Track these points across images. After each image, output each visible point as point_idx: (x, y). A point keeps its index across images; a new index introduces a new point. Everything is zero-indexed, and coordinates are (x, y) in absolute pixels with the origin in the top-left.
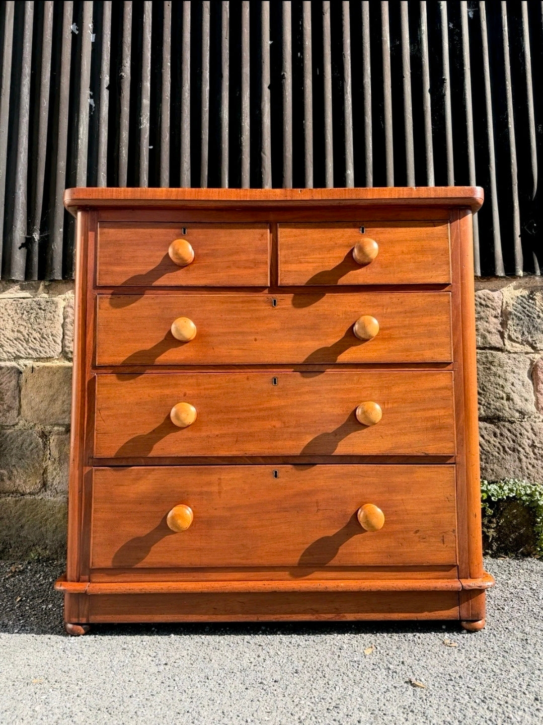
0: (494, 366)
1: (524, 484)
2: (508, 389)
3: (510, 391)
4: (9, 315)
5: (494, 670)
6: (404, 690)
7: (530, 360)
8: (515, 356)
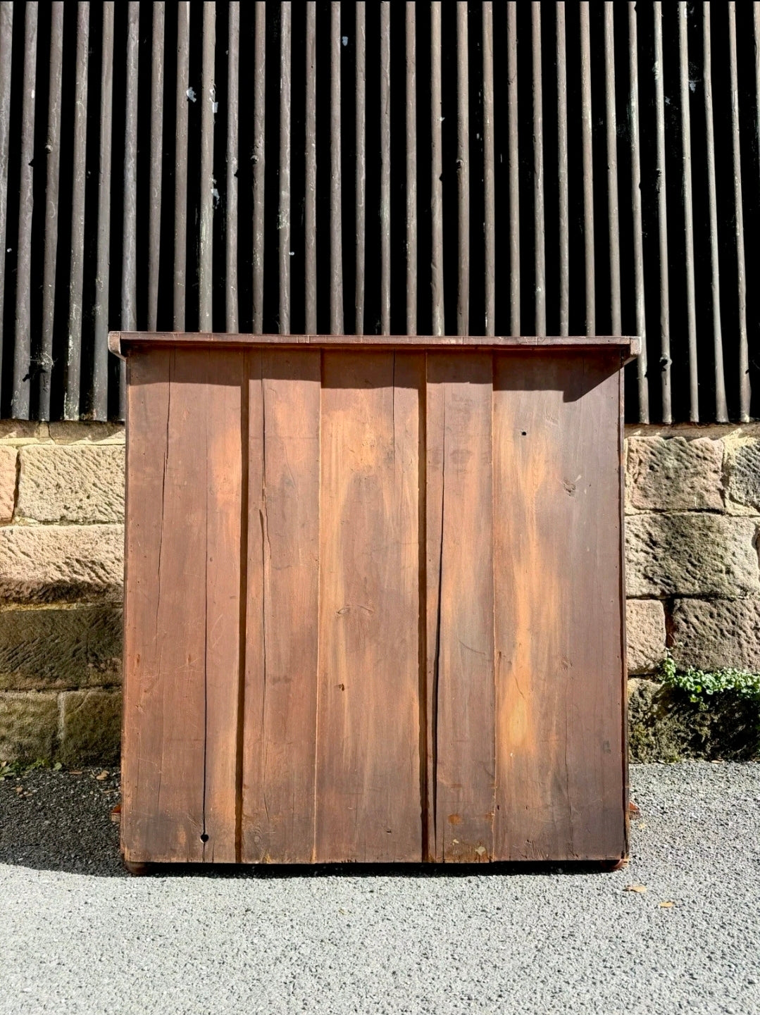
0: (713, 532)
1: (744, 674)
2: (728, 561)
3: (731, 562)
4: (118, 466)
5: (729, 894)
6: (637, 917)
7: (755, 525)
8: (737, 519)
